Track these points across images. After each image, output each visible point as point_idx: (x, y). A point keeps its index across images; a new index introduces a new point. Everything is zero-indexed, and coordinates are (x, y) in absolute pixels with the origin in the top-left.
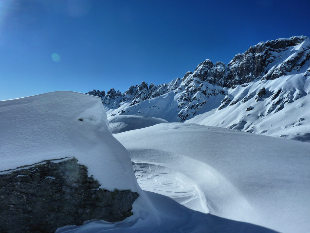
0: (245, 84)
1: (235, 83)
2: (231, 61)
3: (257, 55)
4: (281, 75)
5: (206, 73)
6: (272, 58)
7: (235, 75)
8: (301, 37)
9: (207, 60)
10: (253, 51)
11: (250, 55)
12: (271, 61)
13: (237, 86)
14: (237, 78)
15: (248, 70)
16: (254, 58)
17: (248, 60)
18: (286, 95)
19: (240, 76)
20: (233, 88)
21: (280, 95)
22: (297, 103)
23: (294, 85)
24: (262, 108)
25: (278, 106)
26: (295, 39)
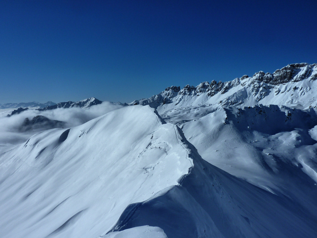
0: (284, 84)
1: (279, 83)
2: (275, 72)
3: (288, 71)
4: (300, 80)
5: (262, 78)
6: (294, 72)
7: (278, 79)
8: (306, 63)
9: (262, 71)
10: (286, 69)
11: (285, 70)
12: (294, 73)
13: (280, 84)
14: (279, 81)
15: (285, 77)
16: (287, 72)
17: (284, 73)
18: (305, 89)
19: (281, 80)
20: (278, 85)
21: (302, 89)
22: (310, 92)
23: (307, 85)
24: (297, 94)
25: (303, 94)
26: (303, 64)
